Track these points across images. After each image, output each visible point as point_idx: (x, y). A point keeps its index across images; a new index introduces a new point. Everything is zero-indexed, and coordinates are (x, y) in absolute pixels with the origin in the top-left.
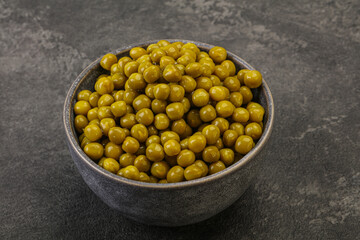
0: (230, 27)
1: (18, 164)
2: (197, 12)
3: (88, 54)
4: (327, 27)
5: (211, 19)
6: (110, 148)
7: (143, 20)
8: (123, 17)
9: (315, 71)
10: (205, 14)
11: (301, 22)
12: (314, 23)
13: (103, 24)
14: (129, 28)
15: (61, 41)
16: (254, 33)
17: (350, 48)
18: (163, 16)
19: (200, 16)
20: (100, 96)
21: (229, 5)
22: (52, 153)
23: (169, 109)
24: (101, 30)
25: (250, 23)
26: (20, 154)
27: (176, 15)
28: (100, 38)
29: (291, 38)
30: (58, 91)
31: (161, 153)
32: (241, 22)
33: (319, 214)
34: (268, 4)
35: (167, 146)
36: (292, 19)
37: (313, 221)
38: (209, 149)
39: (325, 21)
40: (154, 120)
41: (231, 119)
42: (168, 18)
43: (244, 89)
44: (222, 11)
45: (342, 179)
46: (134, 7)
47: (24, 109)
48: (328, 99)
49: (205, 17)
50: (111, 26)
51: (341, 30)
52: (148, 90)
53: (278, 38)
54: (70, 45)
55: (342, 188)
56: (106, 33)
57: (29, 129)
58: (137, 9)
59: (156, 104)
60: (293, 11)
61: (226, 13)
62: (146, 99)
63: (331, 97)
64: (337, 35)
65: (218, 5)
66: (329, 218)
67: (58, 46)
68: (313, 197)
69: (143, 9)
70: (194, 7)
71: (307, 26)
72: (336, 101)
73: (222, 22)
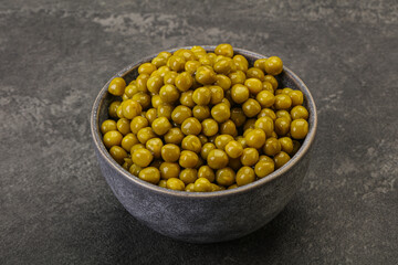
0: (184, 38)
1: (35, 226)
2: (142, 31)
3: (51, 99)
4: (278, 15)
5: (160, 34)
6: (166, 169)
7: (91, 52)
8: (67, 53)
9: (290, 58)
10: (151, 31)
11: (251, 15)
12: (264, 13)
13: (50, 67)
14: (81, 63)
15: (15, 93)
16: (210, 36)
17: (311, 28)
18: (109, 43)
19: (147, 34)
20: (130, 121)
21: (171, 16)
22: (67, 206)
23: (214, 112)
24: (51, 73)
25: (200, 28)
26: (32, 216)
27: (122, 39)
28: (55, 80)
29: (249, 32)
30: (38, 143)
31: (226, 158)
32: (192, 30)
33: (367, 188)
34: (209, 7)
35: (229, 149)
36: (241, 15)
37: (365, 196)
38: (270, 142)
39: (273, 10)
40: (203, 128)
41: (275, 108)
42: (115, 44)
43: (268, 78)
44: (167, 24)
45: (370, 150)
46: (74, 42)
47: (12, 170)
48: (316, 80)
49: (152, 34)
50: (60, 66)
51: (293, 14)
52: (185, 99)
53: (236, 36)
54: (26, 95)
55: (375, 158)
56: (59, 74)
57: (29, 189)
58: (78, 43)
59: (198, 111)
60: (238, 6)
61: (172, 25)
62: (185, 109)
63: (319, 78)
64: (292, 19)
65: (159, 19)
66: (379, 189)
67: (14, 100)
68: (352, 174)
69: (85, 42)
70: (137, 27)
71: (259, 19)
72: (325, 80)
73: (172, 35)
